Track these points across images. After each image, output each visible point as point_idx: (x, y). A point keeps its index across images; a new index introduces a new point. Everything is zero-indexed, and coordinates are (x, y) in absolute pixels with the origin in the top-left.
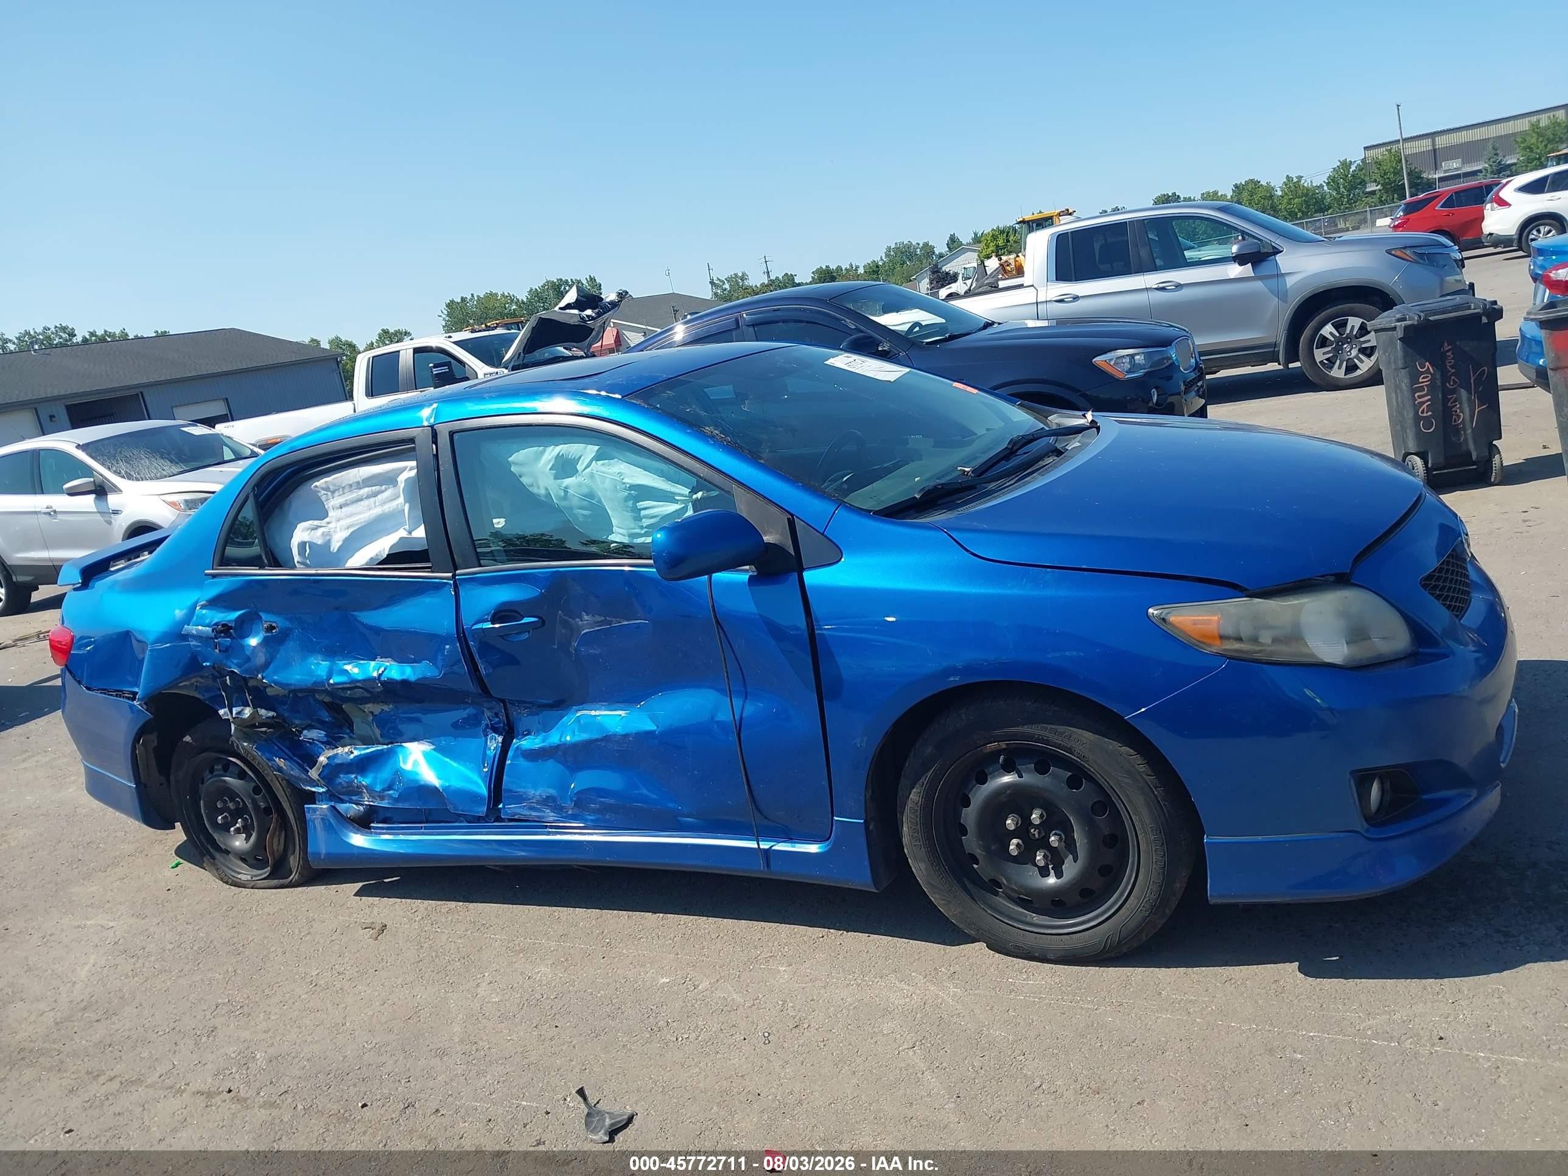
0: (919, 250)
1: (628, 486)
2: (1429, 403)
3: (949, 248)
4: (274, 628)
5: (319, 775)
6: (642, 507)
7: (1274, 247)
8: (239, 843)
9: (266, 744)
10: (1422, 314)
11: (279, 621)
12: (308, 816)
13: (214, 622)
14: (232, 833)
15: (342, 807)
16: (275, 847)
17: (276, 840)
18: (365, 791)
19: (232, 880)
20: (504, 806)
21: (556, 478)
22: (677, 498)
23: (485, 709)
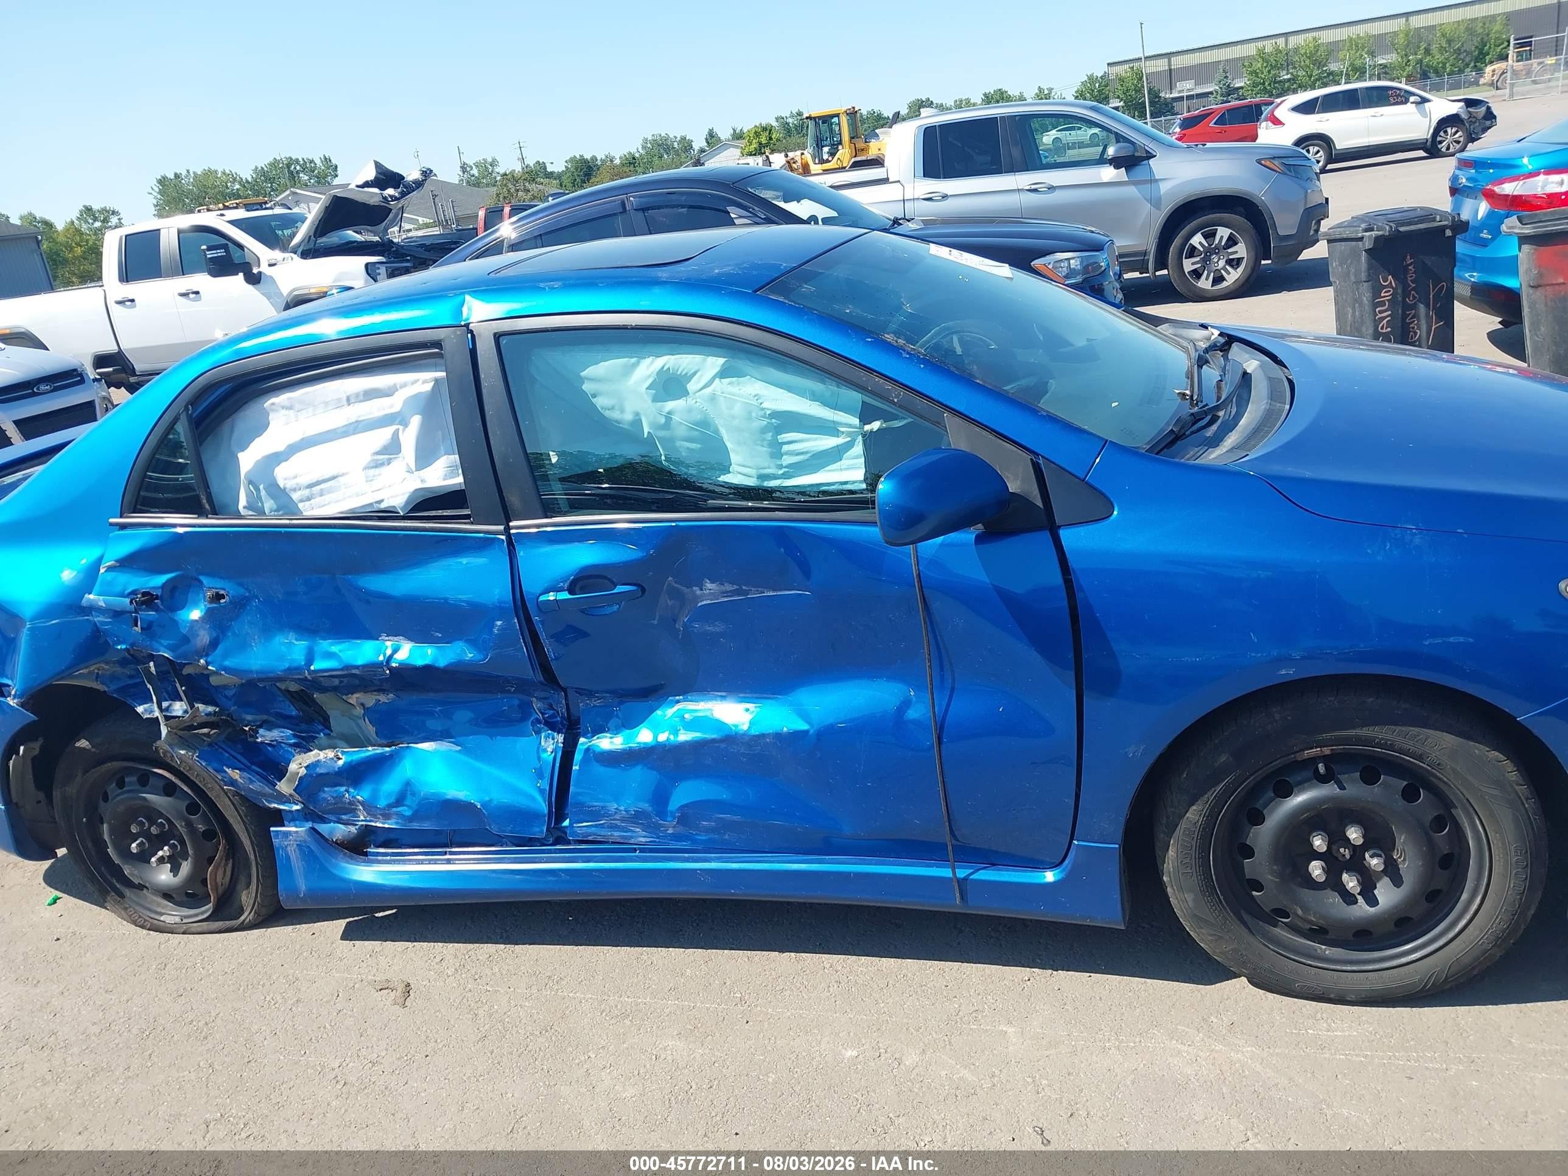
0: (676, 144)
1: (768, 412)
2: (1389, 318)
3: (708, 143)
4: (223, 597)
5: (294, 790)
6: (785, 440)
7: (1147, 152)
8: (164, 876)
9: (212, 752)
10: (1393, 226)
11: (229, 589)
12: (276, 842)
13: (129, 590)
14: (154, 865)
15: (323, 828)
16: (219, 879)
17: (220, 872)
18: (361, 807)
19: (151, 923)
20: (571, 824)
21: (655, 399)
22: (842, 429)
23: (534, 699)
